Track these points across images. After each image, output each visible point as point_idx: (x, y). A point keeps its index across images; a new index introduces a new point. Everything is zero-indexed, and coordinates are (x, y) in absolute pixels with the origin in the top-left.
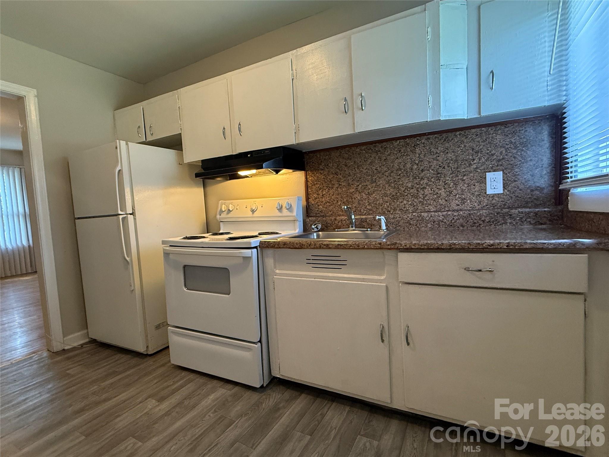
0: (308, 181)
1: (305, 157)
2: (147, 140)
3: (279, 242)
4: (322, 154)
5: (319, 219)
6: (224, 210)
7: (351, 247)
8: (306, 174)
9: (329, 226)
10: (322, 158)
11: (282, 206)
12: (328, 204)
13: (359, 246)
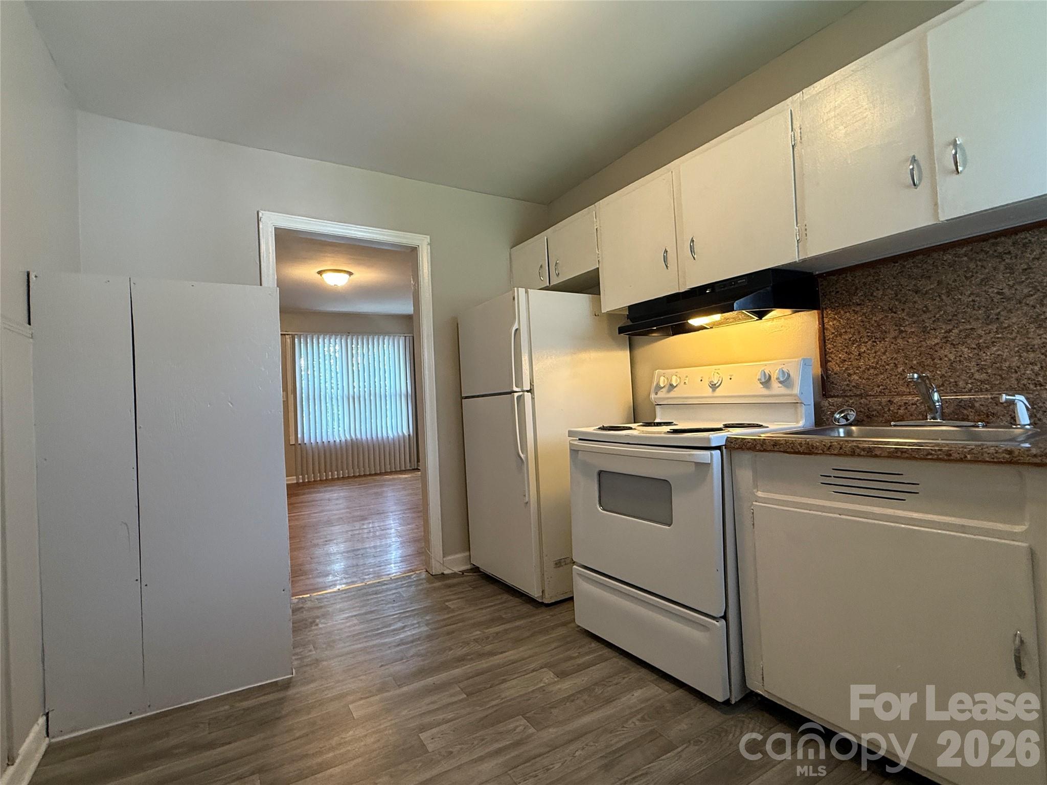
0: (827, 329)
1: (820, 284)
2: (551, 284)
3: (764, 439)
4: (858, 274)
5: (851, 401)
6: (662, 386)
7: (930, 457)
8: (821, 316)
9: (876, 416)
10: (857, 281)
11: (770, 377)
12: (872, 371)
13: (950, 455)
